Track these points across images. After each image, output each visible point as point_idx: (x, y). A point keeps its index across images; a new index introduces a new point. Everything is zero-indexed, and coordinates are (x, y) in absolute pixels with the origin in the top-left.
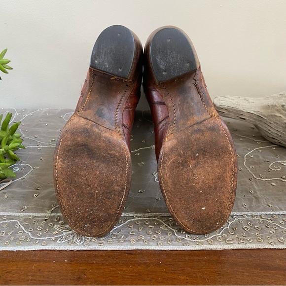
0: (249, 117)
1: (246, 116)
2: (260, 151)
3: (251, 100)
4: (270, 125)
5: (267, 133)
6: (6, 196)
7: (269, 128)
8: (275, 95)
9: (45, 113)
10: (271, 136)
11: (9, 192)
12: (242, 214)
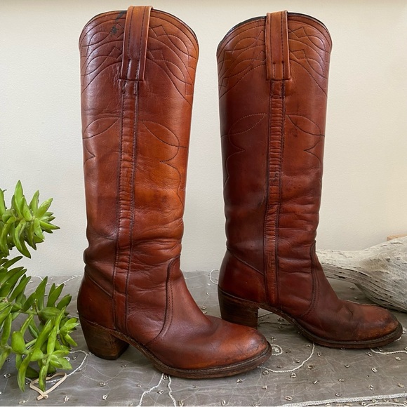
0: (349, 275)
1: (346, 274)
3: (347, 254)
4: (376, 283)
5: (373, 294)
6: (67, 398)
7: (376, 288)
8: (374, 247)
10: (380, 298)
11: (69, 392)
12: (371, 398)
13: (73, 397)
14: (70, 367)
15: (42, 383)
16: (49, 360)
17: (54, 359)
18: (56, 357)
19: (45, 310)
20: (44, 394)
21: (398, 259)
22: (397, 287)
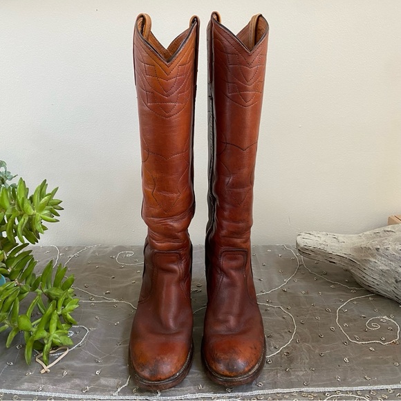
1: (336, 260)
2: (355, 303)
3: (341, 238)
4: (364, 271)
6: (65, 373)
8: (368, 233)
9: (94, 252)
10: (367, 284)
11: (68, 367)
12: (335, 389)
13: (71, 371)
14: (71, 343)
15: (45, 358)
16: (51, 339)
17: (56, 338)
18: (57, 336)
19: (51, 290)
20: (46, 368)
21: (387, 249)
22: (384, 276)
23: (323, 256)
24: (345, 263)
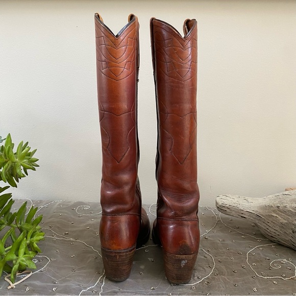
0: (249, 216)
1: (247, 215)
2: (261, 249)
3: (250, 199)
4: (268, 224)
5: (266, 232)
6: (28, 289)
7: (268, 227)
8: (271, 196)
9: (59, 205)
11: (30, 285)
13: (32, 288)
14: (35, 267)
15: (12, 277)
16: (19, 261)
17: (23, 261)
19: (23, 225)
20: (13, 285)
21: (285, 207)
22: (283, 228)
23: (236, 212)
24: (253, 217)
